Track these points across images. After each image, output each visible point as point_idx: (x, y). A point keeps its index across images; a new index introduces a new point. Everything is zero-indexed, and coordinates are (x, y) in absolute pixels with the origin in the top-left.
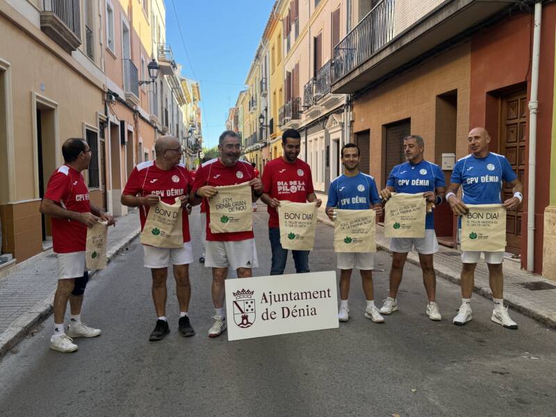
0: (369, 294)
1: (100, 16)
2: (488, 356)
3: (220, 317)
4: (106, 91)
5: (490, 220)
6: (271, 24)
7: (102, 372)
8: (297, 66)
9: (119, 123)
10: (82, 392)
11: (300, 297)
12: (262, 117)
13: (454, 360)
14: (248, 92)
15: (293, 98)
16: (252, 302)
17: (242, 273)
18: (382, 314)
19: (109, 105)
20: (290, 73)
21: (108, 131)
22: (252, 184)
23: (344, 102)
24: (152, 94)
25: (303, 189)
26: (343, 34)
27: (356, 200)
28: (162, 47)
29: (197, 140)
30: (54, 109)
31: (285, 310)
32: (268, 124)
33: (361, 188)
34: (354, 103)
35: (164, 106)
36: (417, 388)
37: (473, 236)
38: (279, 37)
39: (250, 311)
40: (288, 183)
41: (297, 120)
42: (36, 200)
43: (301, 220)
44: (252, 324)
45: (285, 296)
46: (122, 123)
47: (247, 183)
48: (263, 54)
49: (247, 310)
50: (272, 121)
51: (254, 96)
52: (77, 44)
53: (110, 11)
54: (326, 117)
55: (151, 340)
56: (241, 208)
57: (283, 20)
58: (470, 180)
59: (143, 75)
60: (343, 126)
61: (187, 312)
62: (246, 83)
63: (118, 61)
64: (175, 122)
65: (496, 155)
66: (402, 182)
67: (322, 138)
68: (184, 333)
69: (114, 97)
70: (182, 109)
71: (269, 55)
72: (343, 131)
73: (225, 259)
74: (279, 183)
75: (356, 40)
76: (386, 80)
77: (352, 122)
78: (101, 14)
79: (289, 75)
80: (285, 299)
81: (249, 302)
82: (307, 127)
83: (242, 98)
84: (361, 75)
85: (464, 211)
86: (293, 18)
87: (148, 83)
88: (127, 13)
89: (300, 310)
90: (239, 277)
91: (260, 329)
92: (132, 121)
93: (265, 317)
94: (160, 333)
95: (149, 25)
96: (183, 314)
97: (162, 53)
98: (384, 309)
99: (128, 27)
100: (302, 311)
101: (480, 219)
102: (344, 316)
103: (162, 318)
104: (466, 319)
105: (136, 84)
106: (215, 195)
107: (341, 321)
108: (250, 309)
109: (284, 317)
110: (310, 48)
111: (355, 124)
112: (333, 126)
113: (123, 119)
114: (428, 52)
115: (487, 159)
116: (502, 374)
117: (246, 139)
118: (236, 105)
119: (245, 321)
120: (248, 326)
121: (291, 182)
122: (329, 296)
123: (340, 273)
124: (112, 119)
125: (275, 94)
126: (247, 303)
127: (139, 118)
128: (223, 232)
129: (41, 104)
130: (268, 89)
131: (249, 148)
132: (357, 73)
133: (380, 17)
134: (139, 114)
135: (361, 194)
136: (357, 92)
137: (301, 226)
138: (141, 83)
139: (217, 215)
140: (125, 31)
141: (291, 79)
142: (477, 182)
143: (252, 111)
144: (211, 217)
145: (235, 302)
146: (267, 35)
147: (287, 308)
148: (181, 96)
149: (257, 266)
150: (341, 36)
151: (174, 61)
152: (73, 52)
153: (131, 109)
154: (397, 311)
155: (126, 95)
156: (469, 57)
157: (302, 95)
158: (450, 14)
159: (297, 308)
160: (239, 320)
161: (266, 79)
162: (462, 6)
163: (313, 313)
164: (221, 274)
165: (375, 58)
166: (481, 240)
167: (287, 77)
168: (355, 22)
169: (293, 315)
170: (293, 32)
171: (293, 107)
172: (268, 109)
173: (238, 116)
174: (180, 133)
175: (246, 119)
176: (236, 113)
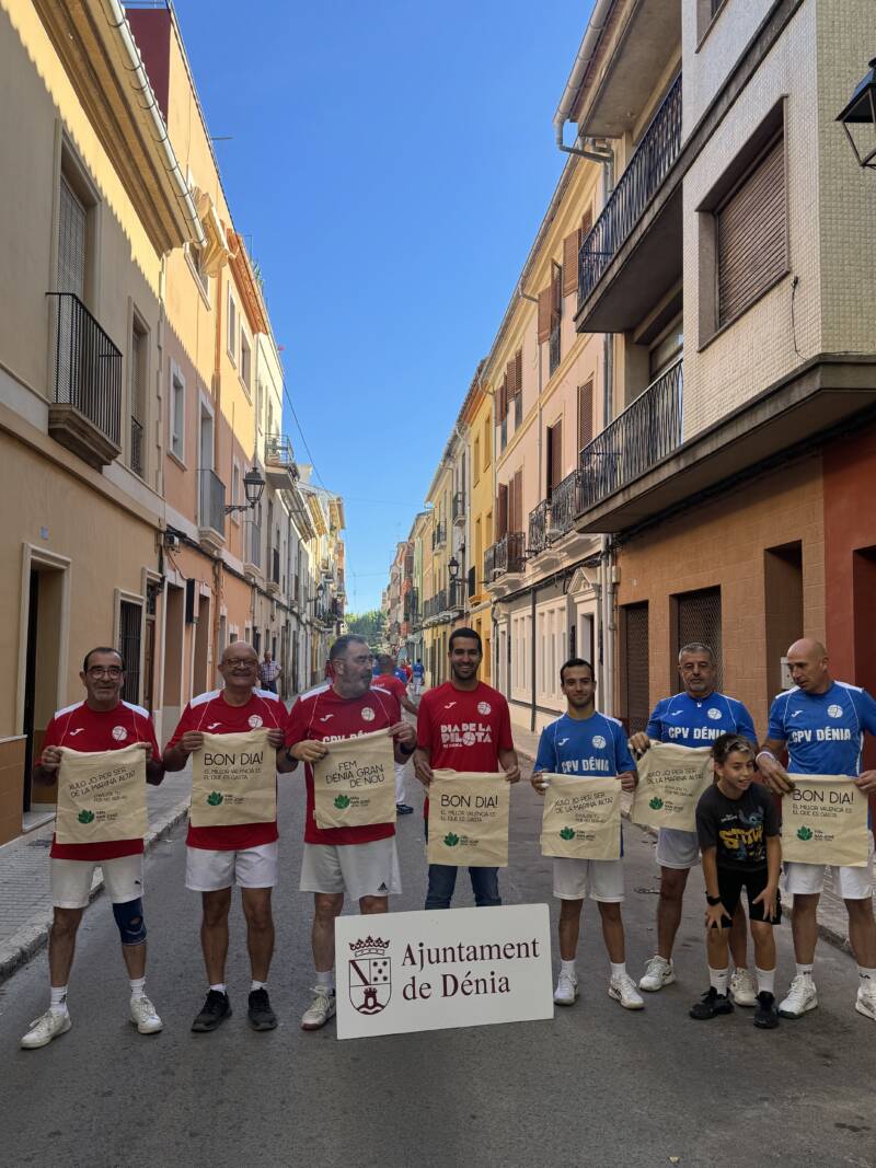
0: (616, 950)
1: (159, 398)
2: (835, 1088)
3: (326, 989)
4: (164, 528)
5: (838, 805)
6: (474, 398)
7: (96, 1094)
8: (519, 475)
9: (183, 585)
10: (55, 1133)
11: (479, 955)
12: (454, 563)
13: (764, 1095)
14: (431, 516)
15: (511, 533)
16: (385, 964)
17: (368, 906)
18: (643, 991)
19: (168, 555)
20: (506, 487)
21: (162, 601)
22: (395, 731)
23: (600, 547)
24: (250, 525)
25: (488, 739)
26: (598, 428)
27: (588, 764)
28: (275, 441)
29: (335, 601)
30: (62, 571)
31: (450, 980)
32: (467, 576)
33: (599, 742)
34: (618, 550)
35: (274, 546)
36: (682, 1155)
37: (804, 835)
38: (488, 421)
39: (380, 980)
40: (460, 727)
41: (517, 574)
42: (17, 737)
43: (473, 808)
44: (383, 1007)
45: (449, 953)
46: (191, 583)
47: (385, 731)
48: (459, 448)
49: (376, 979)
50: (472, 571)
51: (442, 524)
52: (112, 454)
53: (178, 387)
54: (569, 572)
55: (194, 1031)
56: (375, 779)
57: (494, 393)
58: (798, 736)
59: (236, 495)
60: (600, 592)
61: (264, 980)
62: (429, 500)
63: (190, 473)
64: (293, 571)
65: (847, 686)
66: (676, 731)
67: (562, 609)
68: (256, 1023)
69: (176, 540)
70: (307, 547)
71: (470, 453)
72: (599, 599)
73: (338, 877)
74: (444, 728)
75: (619, 440)
76: (675, 512)
77: (615, 585)
78: (161, 395)
79: (504, 490)
80: (449, 958)
81: (380, 962)
82: (535, 589)
83: (421, 526)
84: (627, 504)
85: (786, 787)
86: (511, 390)
87: (241, 509)
88: (210, 387)
89: (477, 981)
90: (363, 913)
91: (399, 1019)
92: (210, 577)
93: (409, 993)
94: (213, 1018)
95: (251, 405)
96: (257, 985)
97: (274, 451)
98: (647, 981)
99: (212, 412)
100: (481, 984)
101: (818, 803)
102: (566, 992)
103: (218, 987)
104: (804, 1007)
105: (220, 510)
106: (321, 758)
107: (559, 1004)
108: (380, 977)
109: (445, 995)
110: (540, 445)
111: (620, 589)
112: (582, 590)
113: (192, 577)
114: (748, 469)
115: (827, 696)
116: (854, 1129)
117: (426, 603)
118: (410, 538)
119: (371, 1002)
120: (377, 1012)
121: (464, 725)
122: (535, 955)
123: (559, 907)
124: (172, 577)
125: (478, 521)
126: (375, 964)
127: (222, 570)
128: (338, 826)
129: (41, 564)
130: (467, 512)
131: (431, 619)
132: (620, 501)
133: (664, 403)
134: (224, 564)
135: (598, 754)
136: (623, 531)
137: (472, 820)
138: (231, 509)
139: (325, 793)
140: (206, 419)
141: (507, 498)
142: (808, 739)
143: (437, 550)
144: (317, 800)
145: (353, 962)
146: (465, 417)
147: (454, 977)
148: (307, 524)
149: (400, 893)
150: (594, 429)
151: (294, 466)
152: (105, 468)
153: (209, 557)
154: (673, 983)
155: (201, 534)
156: (819, 484)
157: (526, 528)
158: (776, 412)
159: (472, 978)
160: (359, 999)
161: (464, 494)
162: (798, 399)
163: (504, 988)
164: (330, 906)
165: (650, 477)
166: (819, 843)
167: (501, 494)
168: (620, 407)
169: (464, 992)
170: (511, 416)
171: (510, 550)
172: (467, 549)
173: (412, 558)
174: (302, 591)
175: (427, 566)
176: (408, 553)
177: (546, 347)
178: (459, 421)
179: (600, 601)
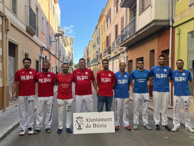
4: (42, 46)
6: (101, 17)
8: (110, 34)
11: (100, 120)
12: (97, 52)
14: (92, 41)
15: (109, 46)
16: (82, 121)
19: (42, 51)
20: (108, 36)
21: (42, 60)
23: (125, 50)
24: (55, 45)
25: (110, 81)
28: (59, 26)
29: (71, 60)
32: (100, 55)
34: (128, 50)
35: (59, 49)
38: (104, 22)
41: (110, 54)
44: (82, 129)
45: (95, 120)
48: (98, 27)
49: (81, 124)
50: (101, 54)
51: (95, 43)
52: (35, 34)
54: (119, 54)
57: (105, 16)
59: (53, 39)
60: (125, 58)
62: (92, 38)
63: (45, 35)
67: (118, 62)
69: (44, 48)
71: (101, 28)
74: (101, 79)
77: (127, 57)
78: (40, 21)
81: (81, 121)
82: (113, 58)
83: (90, 44)
86: (109, 16)
91: (85, 131)
92: (49, 56)
93: (87, 127)
95: (55, 19)
97: (59, 28)
99: (48, 23)
100: (101, 126)
109: (94, 127)
112: (122, 58)
113: (46, 56)
117: (91, 61)
118: (88, 46)
119: (80, 128)
121: (106, 78)
124: (43, 56)
125: (102, 43)
129: (26, 54)
130: (100, 41)
131: (93, 64)
134: (51, 53)
136: (129, 47)
138: (52, 42)
141: (108, 38)
143: (94, 49)
145: (76, 121)
146: (100, 20)
147: (95, 124)
148: (66, 44)
150: (124, 26)
151: (63, 31)
153: (49, 51)
155: (47, 47)
156: (157, 40)
157: (111, 45)
159: (99, 124)
161: (99, 37)
163: (105, 126)
167: (107, 38)
168: (128, 22)
169: (97, 127)
170: (109, 21)
171: (108, 49)
172: (100, 49)
173: (88, 51)
174: (65, 58)
175: (92, 52)
176: (88, 49)
177: (116, 8)
178: (98, 21)
179: (125, 60)
